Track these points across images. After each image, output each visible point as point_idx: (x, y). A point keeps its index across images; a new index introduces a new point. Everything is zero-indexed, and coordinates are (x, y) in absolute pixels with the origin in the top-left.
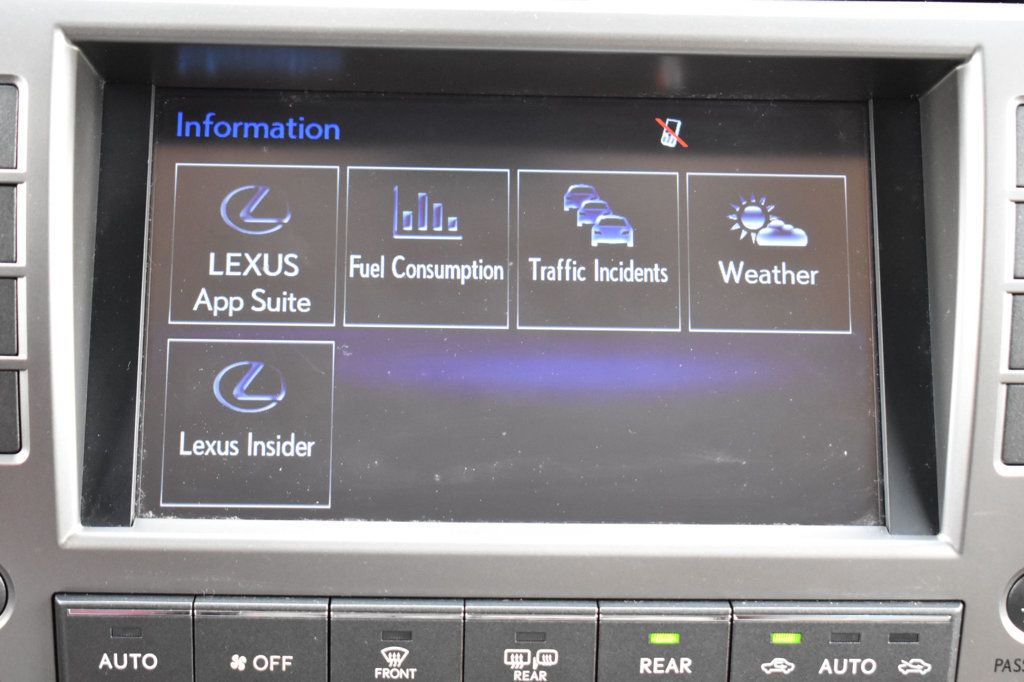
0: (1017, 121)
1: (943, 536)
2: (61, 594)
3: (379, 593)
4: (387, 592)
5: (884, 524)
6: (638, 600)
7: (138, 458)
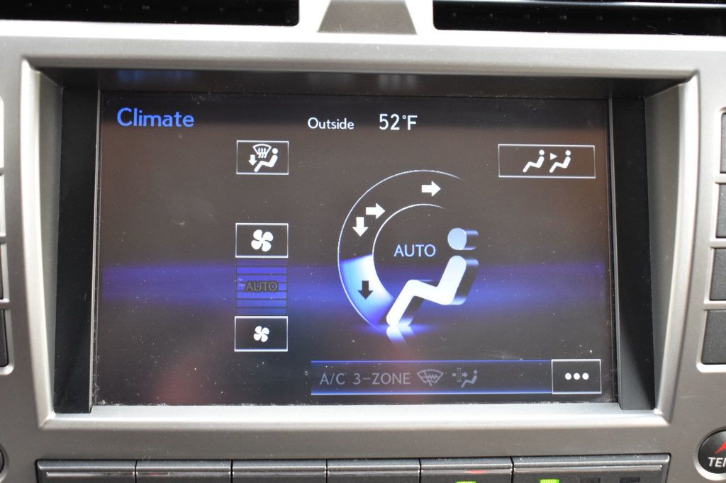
0: (722, 125)
1: (657, 411)
2: (41, 460)
3: (267, 456)
4: (272, 456)
5: (617, 401)
6: (448, 458)
7: (94, 362)
